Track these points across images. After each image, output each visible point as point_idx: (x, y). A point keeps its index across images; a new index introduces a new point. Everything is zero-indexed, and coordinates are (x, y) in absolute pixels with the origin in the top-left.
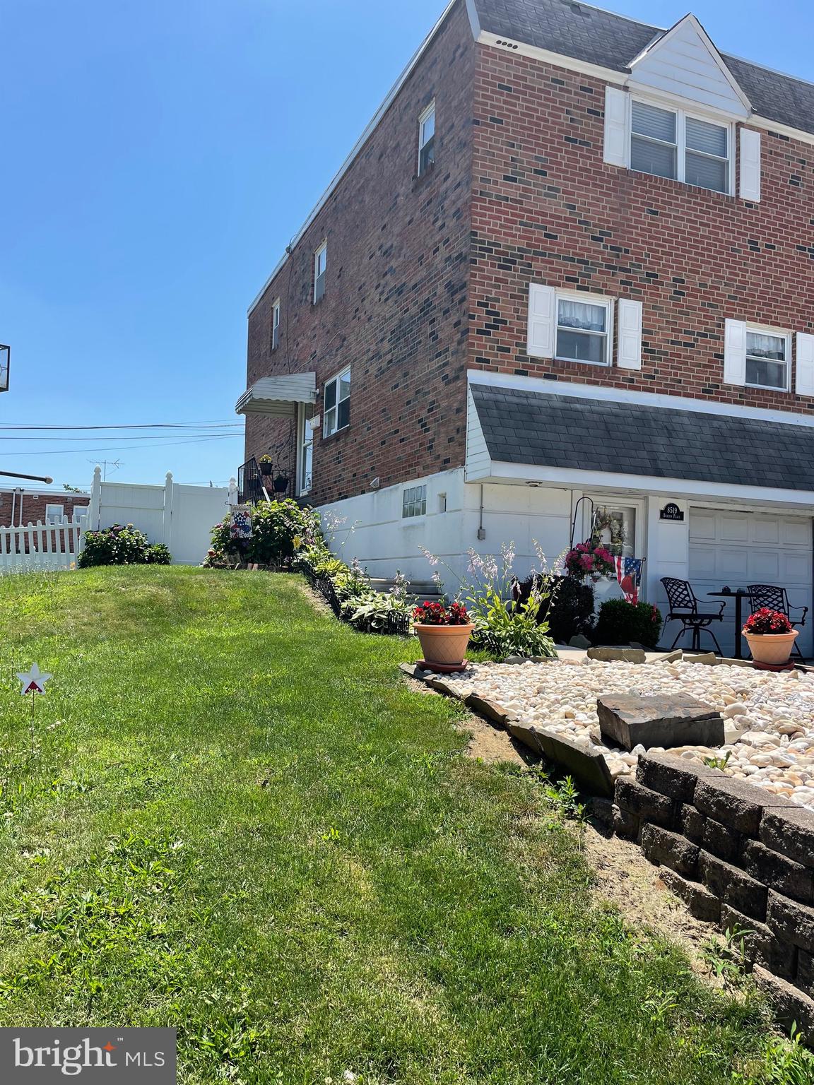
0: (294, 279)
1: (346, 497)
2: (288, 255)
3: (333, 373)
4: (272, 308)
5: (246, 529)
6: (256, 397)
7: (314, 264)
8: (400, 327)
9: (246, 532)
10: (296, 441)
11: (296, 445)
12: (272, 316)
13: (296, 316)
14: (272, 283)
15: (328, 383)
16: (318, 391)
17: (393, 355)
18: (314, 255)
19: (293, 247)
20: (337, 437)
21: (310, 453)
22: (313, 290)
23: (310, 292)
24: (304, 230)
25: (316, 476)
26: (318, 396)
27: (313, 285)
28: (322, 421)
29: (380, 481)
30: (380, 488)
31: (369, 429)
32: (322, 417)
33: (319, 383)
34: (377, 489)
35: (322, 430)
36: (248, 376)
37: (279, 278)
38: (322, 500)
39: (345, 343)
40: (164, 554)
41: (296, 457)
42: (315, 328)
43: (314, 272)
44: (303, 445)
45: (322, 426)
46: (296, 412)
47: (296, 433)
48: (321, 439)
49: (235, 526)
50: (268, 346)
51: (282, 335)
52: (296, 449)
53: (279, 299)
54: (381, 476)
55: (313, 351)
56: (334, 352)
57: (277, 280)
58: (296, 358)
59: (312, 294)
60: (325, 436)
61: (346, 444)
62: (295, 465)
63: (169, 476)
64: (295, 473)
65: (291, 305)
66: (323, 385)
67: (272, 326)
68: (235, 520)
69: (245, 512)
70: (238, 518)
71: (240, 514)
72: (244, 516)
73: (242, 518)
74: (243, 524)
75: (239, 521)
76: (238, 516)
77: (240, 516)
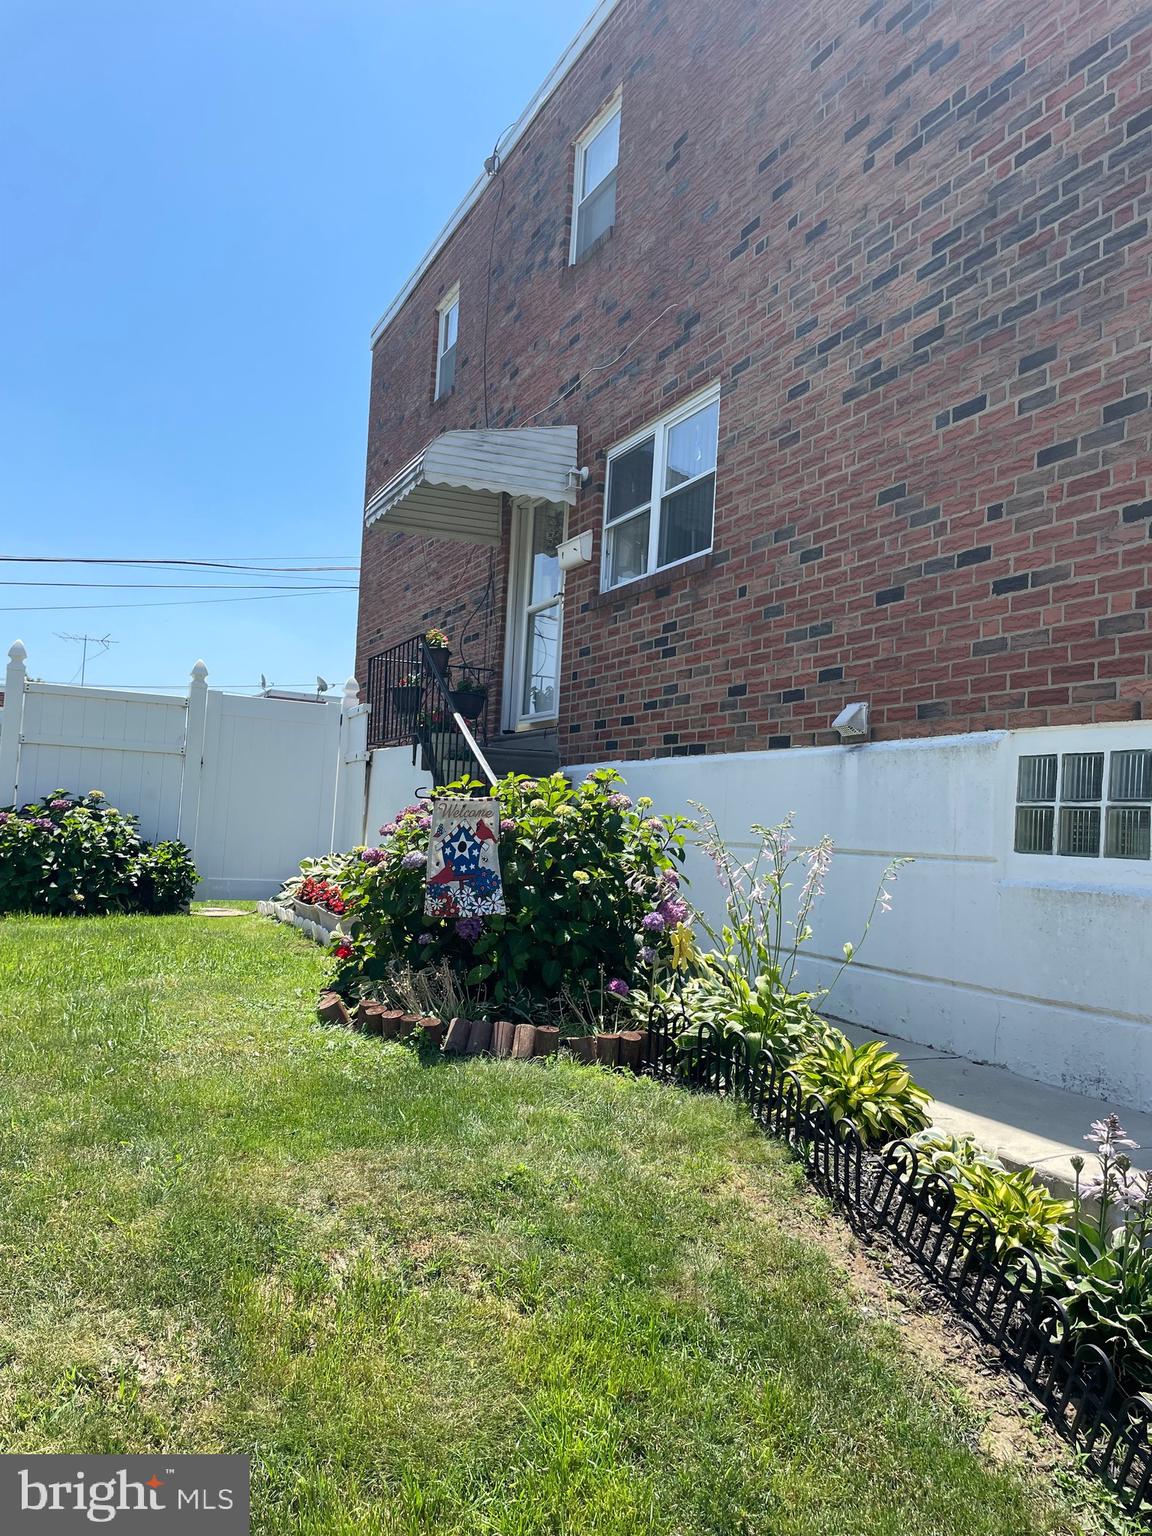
0: (506, 226)
1: (698, 750)
2: (487, 179)
3: (646, 415)
4: (437, 313)
5: (480, 882)
6: (434, 480)
7: (571, 169)
8: (992, 213)
9: (484, 894)
10: (504, 600)
11: (504, 609)
12: (437, 330)
13: (509, 308)
14: (438, 257)
15: (616, 451)
16: (585, 471)
17: (945, 313)
18: (573, 149)
19: (503, 156)
20: (661, 587)
21: (551, 630)
22: (568, 232)
23: (559, 238)
24: (542, 100)
25: (577, 687)
26: (585, 484)
27: (568, 221)
28: (596, 548)
29: (873, 717)
30: (873, 736)
31: (805, 558)
32: (597, 536)
33: (589, 451)
34: (857, 741)
35: (597, 571)
36: (369, 468)
37: (459, 239)
38: (597, 748)
39: (697, 329)
40: (180, 870)
41: (502, 638)
42: (575, 319)
43: (571, 189)
44: (527, 609)
45: (596, 558)
46: (507, 531)
47: (506, 581)
48: (596, 592)
49: (444, 876)
50: (425, 397)
51: (465, 363)
52: (504, 618)
53: (457, 285)
54: (878, 701)
55: (568, 377)
56: (649, 364)
57: (452, 247)
58: (509, 405)
59: (566, 243)
60: (605, 586)
61: (699, 604)
62: (501, 656)
63: (200, 673)
64: (500, 675)
65: (495, 287)
66: (602, 455)
67: (436, 350)
68: (444, 851)
69: (480, 824)
70: (456, 845)
71: (462, 830)
72: (476, 838)
73: (469, 844)
74: (472, 867)
75: (458, 854)
76: (455, 838)
77: (463, 838)
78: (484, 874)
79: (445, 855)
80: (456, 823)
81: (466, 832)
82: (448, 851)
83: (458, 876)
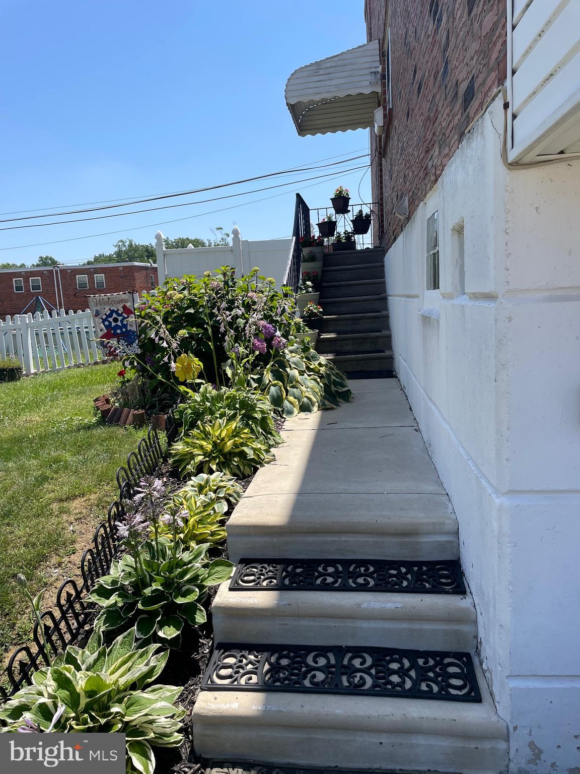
5: (129, 337)
6: (292, 102)
9: (131, 344)
16: (381, 68)
28: (385, 116)
29: (409, 203)
30: (409, 217)
32: (385, 109)
49: (107, 336)
66: (383, 55)
68: (104, 324)
69: (124, 307)
70: (111, 320)
71: (112, 312)
72: (124, 315)
73: (120, 318)
74: (124, 330)
75: (113, 324)
76: (110, 315)
77: (115, 315)
78: (131, 333)
79: (105, 326)
80: (107, 309)
81: (117, 312)
82: (107, 323)
83: (115, 335)
